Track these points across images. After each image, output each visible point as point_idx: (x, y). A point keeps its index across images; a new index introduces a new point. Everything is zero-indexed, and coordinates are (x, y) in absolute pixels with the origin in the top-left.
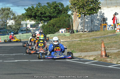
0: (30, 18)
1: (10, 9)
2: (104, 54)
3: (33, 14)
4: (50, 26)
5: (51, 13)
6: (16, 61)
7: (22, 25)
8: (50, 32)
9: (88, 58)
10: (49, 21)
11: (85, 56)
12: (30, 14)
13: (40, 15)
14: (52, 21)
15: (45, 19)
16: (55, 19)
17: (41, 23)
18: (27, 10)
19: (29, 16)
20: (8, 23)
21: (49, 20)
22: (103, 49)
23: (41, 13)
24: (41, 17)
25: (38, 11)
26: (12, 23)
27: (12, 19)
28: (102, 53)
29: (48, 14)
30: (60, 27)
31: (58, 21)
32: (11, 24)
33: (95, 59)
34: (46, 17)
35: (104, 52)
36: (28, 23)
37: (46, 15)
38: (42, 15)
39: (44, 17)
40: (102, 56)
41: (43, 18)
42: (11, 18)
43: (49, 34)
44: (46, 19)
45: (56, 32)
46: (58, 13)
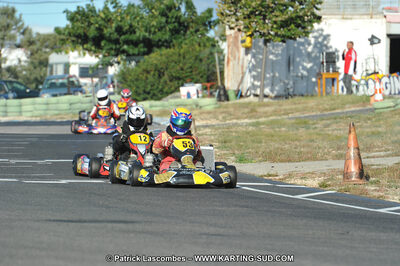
0: (83, 44)
1: (14, 11)
2: (354, 169)
3: (92, 32)
4: (148, 72)
5: (153, 29)
6: (64, 182)
7: (52, 66)
8: (149, 93)
9: (299, 182)
10: (146, 57)
11: (290, 176)
12: (81, 31)
13: (115, 36)
14: (156, 57)
15: (131, 51)
16: (164, 51)
17: (119, 63)
18: (72, 18)
19: (78, 36)
20: (5, 59)
21: (145, 54)
22: (352, 152)
23: (119, 30)
24: (116, 42)
25: (108, 20)
26: (20, 61)
27: (19, 46)
28: (347, 166)
29: (140, 33)
30: (179, 79)
31: (175, 58)
32: (15, 62)
33: (323, 186)
34: (135, 44)
35: (355, 164)
36: (71, 60)
37: (134, 37)
38: (123, 37)
39: (127, 42)
40: (346, 175)
41: (125, 47)
42: (18, 41)
43: (145, 99)
44: (136, 51)
45: (167, 94)
46: (175, 32)
